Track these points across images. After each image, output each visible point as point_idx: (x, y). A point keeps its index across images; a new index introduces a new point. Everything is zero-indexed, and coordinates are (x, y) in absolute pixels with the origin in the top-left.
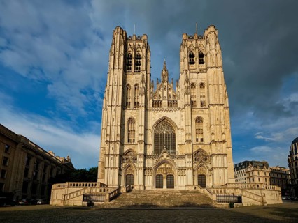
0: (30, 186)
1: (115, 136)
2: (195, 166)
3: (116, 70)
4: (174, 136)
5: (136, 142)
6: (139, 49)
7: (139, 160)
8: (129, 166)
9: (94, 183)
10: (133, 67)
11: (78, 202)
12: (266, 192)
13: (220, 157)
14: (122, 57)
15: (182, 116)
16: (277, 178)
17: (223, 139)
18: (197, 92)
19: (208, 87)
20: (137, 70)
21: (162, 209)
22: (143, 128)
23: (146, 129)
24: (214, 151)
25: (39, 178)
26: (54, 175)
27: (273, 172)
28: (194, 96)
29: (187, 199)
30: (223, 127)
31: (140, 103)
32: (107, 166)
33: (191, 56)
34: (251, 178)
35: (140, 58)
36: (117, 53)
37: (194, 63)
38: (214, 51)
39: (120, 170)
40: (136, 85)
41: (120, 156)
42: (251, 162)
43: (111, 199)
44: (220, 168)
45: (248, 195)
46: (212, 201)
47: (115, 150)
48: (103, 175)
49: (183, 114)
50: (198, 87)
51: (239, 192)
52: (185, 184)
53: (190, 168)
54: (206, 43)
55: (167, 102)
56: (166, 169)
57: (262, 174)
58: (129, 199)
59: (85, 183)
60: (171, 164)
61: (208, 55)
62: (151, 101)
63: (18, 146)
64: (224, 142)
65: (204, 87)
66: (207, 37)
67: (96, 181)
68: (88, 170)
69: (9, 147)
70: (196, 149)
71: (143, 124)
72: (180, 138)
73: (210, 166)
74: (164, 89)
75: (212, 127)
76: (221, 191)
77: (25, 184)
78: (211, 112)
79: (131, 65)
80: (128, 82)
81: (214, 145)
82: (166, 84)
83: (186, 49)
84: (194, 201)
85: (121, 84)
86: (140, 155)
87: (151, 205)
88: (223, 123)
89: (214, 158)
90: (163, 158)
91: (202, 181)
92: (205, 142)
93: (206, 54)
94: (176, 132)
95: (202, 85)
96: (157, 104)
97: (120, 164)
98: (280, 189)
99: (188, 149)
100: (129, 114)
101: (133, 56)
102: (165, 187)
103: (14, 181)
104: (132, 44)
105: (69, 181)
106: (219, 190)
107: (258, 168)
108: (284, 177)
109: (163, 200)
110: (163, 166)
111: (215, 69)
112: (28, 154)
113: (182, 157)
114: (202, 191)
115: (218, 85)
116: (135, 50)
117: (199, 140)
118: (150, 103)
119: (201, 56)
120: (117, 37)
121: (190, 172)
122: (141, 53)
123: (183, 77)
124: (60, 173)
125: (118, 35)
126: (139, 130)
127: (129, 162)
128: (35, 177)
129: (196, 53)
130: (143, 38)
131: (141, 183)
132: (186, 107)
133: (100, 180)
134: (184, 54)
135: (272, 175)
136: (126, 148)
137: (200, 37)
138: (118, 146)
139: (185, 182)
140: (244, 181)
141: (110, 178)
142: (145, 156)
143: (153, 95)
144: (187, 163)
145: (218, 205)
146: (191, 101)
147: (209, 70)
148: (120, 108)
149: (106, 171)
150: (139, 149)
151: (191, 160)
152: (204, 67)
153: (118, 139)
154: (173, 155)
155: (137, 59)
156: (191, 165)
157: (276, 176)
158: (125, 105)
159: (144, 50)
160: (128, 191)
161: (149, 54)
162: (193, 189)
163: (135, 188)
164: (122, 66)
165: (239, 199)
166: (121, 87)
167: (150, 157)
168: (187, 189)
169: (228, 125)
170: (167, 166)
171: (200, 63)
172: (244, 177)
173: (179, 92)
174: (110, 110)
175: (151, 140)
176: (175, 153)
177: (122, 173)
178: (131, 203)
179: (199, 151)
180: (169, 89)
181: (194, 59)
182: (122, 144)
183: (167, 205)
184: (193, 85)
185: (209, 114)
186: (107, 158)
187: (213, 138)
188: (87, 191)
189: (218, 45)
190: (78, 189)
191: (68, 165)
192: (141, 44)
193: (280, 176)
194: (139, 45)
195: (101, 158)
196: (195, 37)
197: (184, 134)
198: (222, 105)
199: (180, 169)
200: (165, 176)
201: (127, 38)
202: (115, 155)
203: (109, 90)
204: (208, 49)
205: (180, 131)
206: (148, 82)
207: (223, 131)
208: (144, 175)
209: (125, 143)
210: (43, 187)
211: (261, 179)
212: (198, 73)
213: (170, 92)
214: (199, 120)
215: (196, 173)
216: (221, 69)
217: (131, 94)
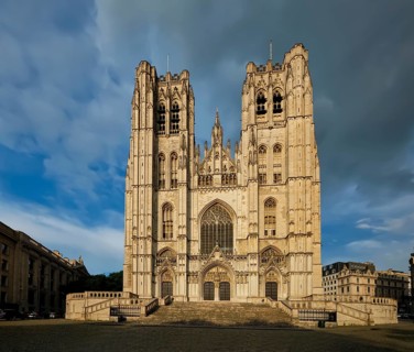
0: (36, 295)
1: (144, 229)
2: (262, 270)
3: (143, 132)
4: (230, 228)
5: (175, 238)
6: (176, 96)
7: (179, 262)
8: (166, 270)
10: (167, 125)
11: (104, 316)
12: (373, 307)
13: (301, 257)
14: (151, 111)
15: (243, 198)
16: (388, 287)
17: (308, 230)
18: (268, 159)
19: (287, 150)
20: (175, 130)
21: (220, 327)
22: (185, 217)
23: (189, 219)
24: (292, 249)
25: (46, 287)
26: (64, 282)
27: (382, 278)
28: (264, 166)
29: (254, 315)
30: (308, 212)
31: (180, 180)
32: (135, 270)
33: (261, 100)
34: (345, 288)
35: (178, 111)
36: (144, 104)
37: (264, 112)
38: (299, 89)
39: (154, 275)
40: (173, 153)
41: (153, 256)
42: (347, 264)
43: (148, 313)
44: (301, 273)
45: (345, 311)
46: (291, 318)
47: (146, 249)
48: (130, 282)
49: (245, 194)
50: (270, 151)
51: (331, 307)
52: (246, 295)
53: (255, 273)
54: (287, 77)
55: (220, 177)
56: (219, 274)
57: (362, 281)
58: (171, 315)
59: (109, 293)
60: (226, 268)
61: (290, 98)
62: (196, 177)
63: (17, 245)
64: (309, 234)
65: (280, 150)
66: (289, 66)
67: (121, 290)
68: (107, 275)
69: (6, 246)
70: (264, 246)
71: (185, 212)
72: (240, 230)
73: (285, 271)
74: (216, 157)
75: (291, 212)
76: (304, 305)
77: (31, 293)
78: (291, 190)
79: (164, 123)
80: (161, 150)
81: (292, 239)
82: (219, 149)
83: (252, 89)
84: (263, 317)
85: (151, 152)
86: (181, 256)
87: (203, 322)
88: (309, 207)
89: (292, 258)
90: (214, 259)
91: (271, 290)
92: (278, 235)
93: (287, 96)
94: (234, 222)
95: (277, 148)
96: (206, 181)
97: (153, 267)
98: (395, 303)
99: (253, 246)
100: (163, 197)
101: (168, 108)
102: (217, 299)
103: (17, 290)
104: (165, 89)
105: (89, 290)
106: (301, 304)
107: (358, 273)
108: (399, 285)
109: (220, 316)
110: (214, 270)
111: (300, 120)
112: (31, 255)
113: (242, 258)
114: (274, 304)
115: (304, 146)
116: (171, 97)
117: (270, 233)
118: (195, 180)
119: (277, 99)
120: (143, 79)
121: (254, 279)
122: (179, 103)
123: (246, 137)
124: (71, 279)
125: (144, 75)
126: (178, 220)
127: (166, 264)
128: (42, 284)
129: (269, 96)
130: (183, 77)
131: (183, 292)
132: (251, 184)
133: (126, 289)
134: (248, 99)
135: (379, 283)
136: (161, 246)
137: (277, 68)
138: (149, 243)
139: (246, 292)
140: (334, 291)
141: (140, 286)
142: (189, 257)
143: (200, 168)
144: (251, 265)
145: (301, 324)
146: (259, 174)
147: (290, 122)
148: (150, 189)
149: (134, 276)
150: (180, 247)
151: (256, 261)
152: (282, 118)
153: (150, 233)
154: (229, 255)
155: (174, 111)
156: (256, 269)
157: (386, 284)
158: (157, 185)
159: (185, 96)
160: (168, 303)
161: (192, 102)
162: (259, 301)
163: (176, 299)
164: (151, 124)
165: (333, 317)
166: (151, 158)
167: (195, 258)
168: (250, 301)
169: (317, 209)
170: (221, 270)
171: (275, 111)
172: (334, 285)
173: (239, 161)
174: (136, 193)
175: (196, 234)
176: (231, 252)
177: (156, 280)
178: (175, 319)
179: (270, 248)
180: (223, 157)
181: (266, 105)
182: (155, 241)
183: (226, 322)
184: (262, 149)
185: (287, 194)
186: (135, 260)
187: (292, 229)
189: (307, 79)
190: (101, 300)
191: (81, 269)
192: (180, 87)
193: (392, 284)
194: (176, 89)
195: (127, 260)
196: (269, 68)
197: (246, 224)
198: (309, 178)
199: (239, 274)
200: (217, 284)
201: (157, 79)
202: (146, 256)
203: (132, 162)
204: (290, 86)
205: (240, 220)
206: (192, 147)
207: (308, 218)
208: (188, 283)
209: (159, 239)
210: (52, 297)
211: (361, 288)
212: (271, 128)
213: (225, 162)
214: (270, 203)
215: (263, 280)
216: (310, 120)
217: (165, 167)
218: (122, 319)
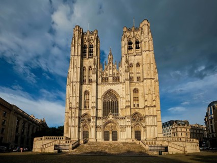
0: (19, 139)
1: (75, 104)
2: (133, 124)
3: (76, 57)
4: (117, 103)
5: (90, 108)
6: (92, 41)
7: (92, 120)
8: (86, 125)
9: (62, 137)
10: (87, 54)
11: (51, 150)
12: (187, 144)
13: (152, 118)
14: (80, 47)
15: (123, 88)
16: (196, 133)
17: (154, 104)
18: (134, 70)
19: (142, 66)
20: (91, 56)
22: (95, 97)
23: (97, 99)
24: (147, 114)
25: (25, 134)
26: (35, 131)
27: (193, 128)
28: (132, 73)
29: (127, 148)
30: (154, 95)
31: (93, 80)
32: (70, 125)
33: (130, 43)
34: (175, 133)
35: (92, 47)
36: (77, 44)
37: (132, 49)
38: (147, 38)
39: (79, 127)
40: (90, 67)
41: (79, 117)
42: (176, 121)
43: (73, 148)
44: (151, 126)
45: (173, 146)
46: (145, 150)
47: (75, 114)
48: (67, 131)
49: (124, 86)
50: (135, 66)
51: (166, 144)
52: (125, 138)
53: (129, 126)
54: (141, 33)
55: (112, 78)
56: (112, 127)
57: (183, 130)
58: (86, 149)
59: (55, 137)
60: (115, 124)
61: (143, 42)
63: (12, 112)
64: (155, 106)
65: (139, 66)
66: (142, 29)
67: (63, 135)
68: (57, 128)
69: (6, 112)
70: (133, 112)
71: (95, 95)
72: (122, 104)
73: (144, 125)
74: (110, 69)
75: (146, 95)
76: (152, 143)
77: (17, 137)
78: (145, 85)
79: (86, 53)
80: (84, 65)
81: (147, 109)
82: (111, 65)
83: (126, 38)
84: (132, 150)
85: (79, 66)
86: (93, 117)
88: (154, 93)
89: (147, 118)
90: (109, 119)
91: (138, 135)
92: (140, 107)
93: (141, 42)
94: (119, 100)
95: (138, 65)
96: (105, 80)
97: (79, 123)
98: (198, 141)
99: (128, 112)
100: (85, 88)
101: (88, 46)
102: (111, 140)
103: (9, 136)
104: (87, 38)
105: (45, 136)
106: (151, 142)
107: (181, 126)
108: (201, 132)
109: (110, 149)
110: (109, 125)
111: (148, 52)
112: (18, 117)
113: (123, 118)
114: (138, 142)
115: (150, 64)
116: (89, 41)
117: (136, 106)
118: (100, 79)
119: (137, 43)
120: (77, 33)
121: (129, 129)
122: (93, 44)
123: (124, 59)
124: (38, 130)
125: (77, 31)
126: (92, 99)
127: (86, 122)
128: (23, 133)
129: (133, 41)
130: (95, 32)
131: (94, 137)
132: (126, 82)
133: (65, 135)
134: (124, 42)
135: (192, 131)
136: (83, 112)
137: (137, 29)
138: (77, 111)
139: (125, 136)
140: (170, 135)
141: (73, 134)
142: (97, 118)
143: (102, 74)
144: (127, 122)
145: (150, 153)
146: (130, 77)
147: (143, 53)
148: (79, 84)
149: (69, 128)
150: (92, 113)
151: (130, 120)
152: (140, 51)
153: (78, 106)
154: (116, 116)
155: (91, 48)
156: (130, 124)
157: (195, 131)
158: (82, 82)
159: (95, 41)
160: (85, 142)
161: (99, 44)
162: (131, 141)
163: (90, 140)
164: (80, 53)
165: (166, 149)
166: (79, 69)
167: (100, 118)
168: (127, 141)
169: (158, 94)
170: (112, 125)
171: (136, 48)
172: (170, 132)
173: (120, 71)
174: (72, 86)
175: (100, 106)
176: (118, 115)
177: (81, 130)
178: (87, 151)
179: (136, 113)
180: (113, 69)
181: (132, 45)
182: (80, 109)
184: (131, 65)
185: (144, 86)
186: (70, 119)
187: (146, 103)
188: (57, 142)
189: (150, 34)
190: (51, 141)
191: (44, 124)
192: (93, 37)
193: (198, 132)
194: (92, 38)
195: (66, 119)
196: (133, 29)
197: (124, 101)
198: (153, 79)
199: (122, 127)
200: (111, 132)
201: (83, 34)
202: (75, 117)
203: (71, 71)
204: (142, 38)
205: (121, 99)
206: (99, 64)
207: (154, 98)
208: (96, 132)
209: (82, 109)
210: (28, 140)
211: (183, 134)
212: (135, 56)
213: (114, 71)
214: (136, 91)
215: (133, 130)
216: (152, 52)
217: (86, 73)
218: (59, 151)
